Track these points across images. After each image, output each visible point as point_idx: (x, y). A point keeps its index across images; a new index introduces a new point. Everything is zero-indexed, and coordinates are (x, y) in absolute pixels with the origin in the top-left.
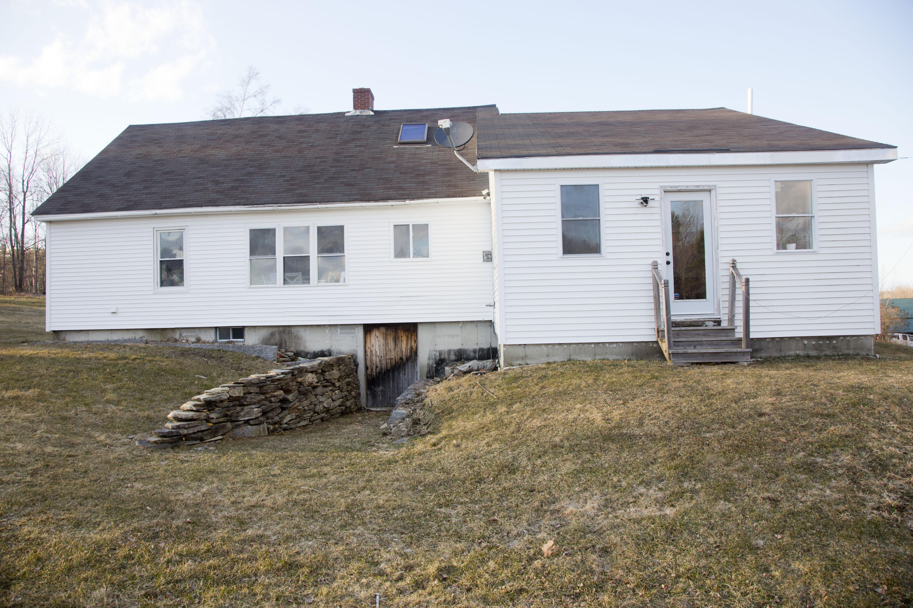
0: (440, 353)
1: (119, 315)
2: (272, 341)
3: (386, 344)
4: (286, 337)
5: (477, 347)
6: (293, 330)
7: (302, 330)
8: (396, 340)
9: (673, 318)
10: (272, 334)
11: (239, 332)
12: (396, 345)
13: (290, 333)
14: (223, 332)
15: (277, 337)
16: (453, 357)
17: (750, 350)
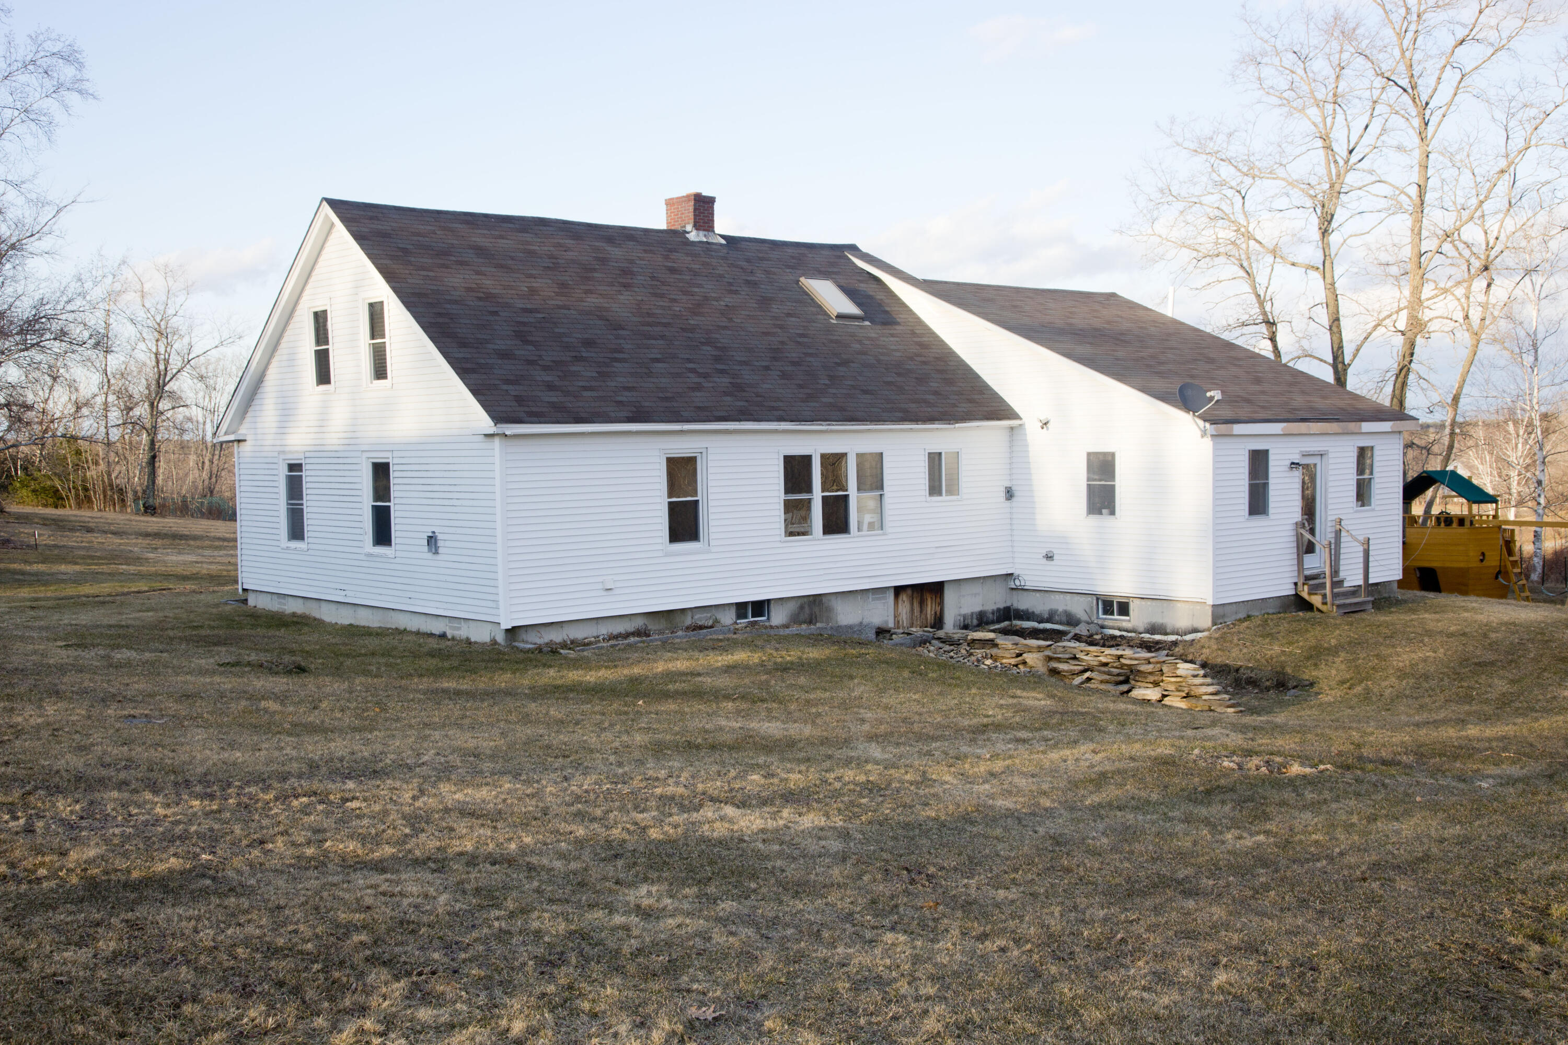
0: (965, 617)
1: (615, 592)
2: (802, 617)
3: (912, 610)
4: (816, 609)
5: (995, 607)
6: (824, 600)
7: (833, 598)
8: (922, 603)
9: (1307, 573)
10: (802, 607)
11: (760, 607)
12: (921, 612)
13: (821, 603)
14: (741, 608)
15: (807, 610)
16: (975, 622)
17: (1370, 599)
